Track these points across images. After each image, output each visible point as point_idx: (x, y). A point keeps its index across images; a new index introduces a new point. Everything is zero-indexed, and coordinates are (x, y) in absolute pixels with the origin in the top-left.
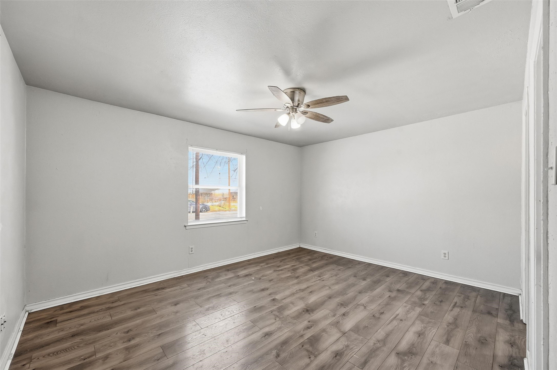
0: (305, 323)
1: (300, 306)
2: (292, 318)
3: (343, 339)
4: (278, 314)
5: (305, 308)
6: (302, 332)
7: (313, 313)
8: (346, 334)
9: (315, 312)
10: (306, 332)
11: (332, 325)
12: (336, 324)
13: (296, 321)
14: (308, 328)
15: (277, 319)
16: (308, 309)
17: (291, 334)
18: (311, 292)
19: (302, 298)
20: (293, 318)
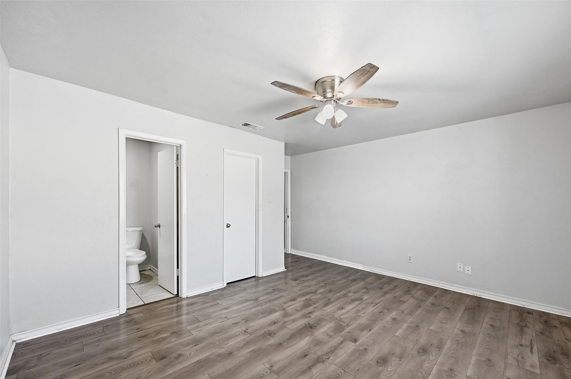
0: (313, 316)
1: (319, 333)
2: (326, 320)
3: (285, 307)
4: (341, 323)
5: (314, 331)
6: (316, 310)
7: (306, 324)
8: (282, 309)
9: (304, 325)
10: (313, 310)
11: (290, 315)
12: (286, 315)
13: (322, 317)
14: (311, 313)
15: (339, 318)
16: (310, 329)
17: (324, 309)
18: (306, 356)
19: (318, 343)
20: (324, 320)
